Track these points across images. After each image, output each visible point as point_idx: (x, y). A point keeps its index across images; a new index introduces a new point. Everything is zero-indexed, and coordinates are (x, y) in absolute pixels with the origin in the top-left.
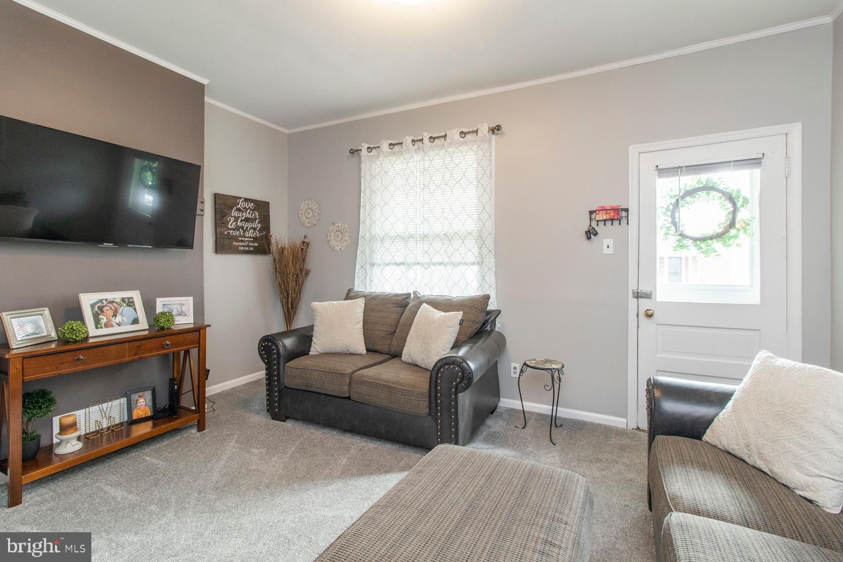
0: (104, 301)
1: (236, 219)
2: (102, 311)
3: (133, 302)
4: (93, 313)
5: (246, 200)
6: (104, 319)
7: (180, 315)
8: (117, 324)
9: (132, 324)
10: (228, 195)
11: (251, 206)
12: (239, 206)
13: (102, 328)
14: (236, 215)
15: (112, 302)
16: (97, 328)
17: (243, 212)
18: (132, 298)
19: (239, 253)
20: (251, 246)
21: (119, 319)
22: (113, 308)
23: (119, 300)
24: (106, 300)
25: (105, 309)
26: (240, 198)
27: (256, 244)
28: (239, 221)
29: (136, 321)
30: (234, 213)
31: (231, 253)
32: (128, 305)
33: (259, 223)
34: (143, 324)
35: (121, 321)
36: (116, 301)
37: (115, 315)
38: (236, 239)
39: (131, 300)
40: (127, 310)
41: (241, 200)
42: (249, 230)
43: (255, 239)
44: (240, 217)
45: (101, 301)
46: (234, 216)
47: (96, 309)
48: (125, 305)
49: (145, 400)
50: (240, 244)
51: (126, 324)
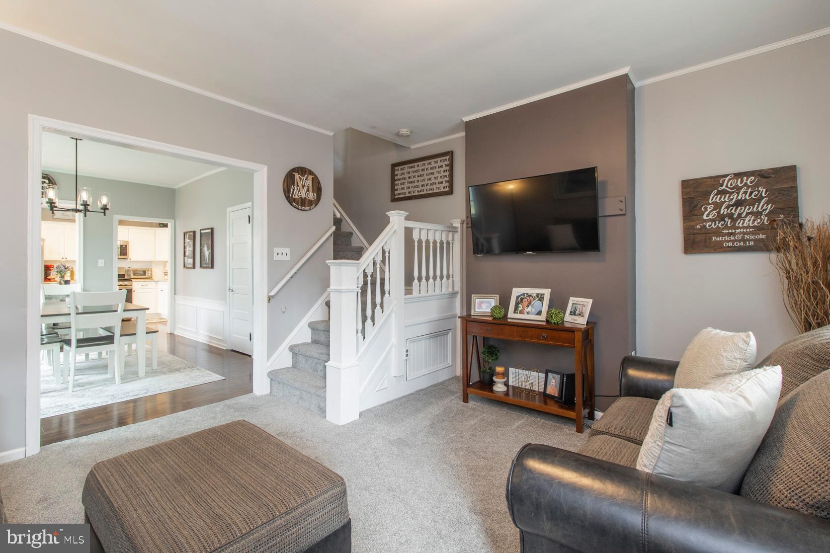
0: (525, 294)
1: (718, 206)
2: (522, 302)
3: (543, 298)
4: (516, 301)
5: (738, 175)
6: (521, 307)
7: (580, 315)
8: (527, 312)
9: (536, 315)
10: (701, 179)
11: (748, 182)
12: (724, 187)
13: (517, 313)
14: (718, 200)
15: (530, 296)
16: (514, 312)
17: (731, 193)
18: (544, 294)
19: (724, 252)
20: (749, 240)
21: (529, 309)
22: (529, 300)
23: (534, 295)
24: (527, 294)
25: (524, 300)
26: (726, 176)
27: (762, 236)
28: (723, 207)
29: (539, 313)
30: (713, 198)
31: (708, 252)
32: (539, 300)
33: (767, 203)
34: (543, 317)
35: (530, 311)
36: (533, 295)
37: (528, 306)
38: (717, 232)
39: (542, 296)
40: (536, 303)
41: (727, 179)
42: (746, 216)
43: (760, 229)
44: (725, 202)
45: (523, 294)
46: (715, 204)
47: (519, 300)
48: (537, 299)
49: (556, 381)
50: (727, 238)
51: (532, 314)
